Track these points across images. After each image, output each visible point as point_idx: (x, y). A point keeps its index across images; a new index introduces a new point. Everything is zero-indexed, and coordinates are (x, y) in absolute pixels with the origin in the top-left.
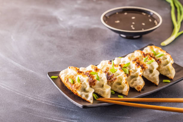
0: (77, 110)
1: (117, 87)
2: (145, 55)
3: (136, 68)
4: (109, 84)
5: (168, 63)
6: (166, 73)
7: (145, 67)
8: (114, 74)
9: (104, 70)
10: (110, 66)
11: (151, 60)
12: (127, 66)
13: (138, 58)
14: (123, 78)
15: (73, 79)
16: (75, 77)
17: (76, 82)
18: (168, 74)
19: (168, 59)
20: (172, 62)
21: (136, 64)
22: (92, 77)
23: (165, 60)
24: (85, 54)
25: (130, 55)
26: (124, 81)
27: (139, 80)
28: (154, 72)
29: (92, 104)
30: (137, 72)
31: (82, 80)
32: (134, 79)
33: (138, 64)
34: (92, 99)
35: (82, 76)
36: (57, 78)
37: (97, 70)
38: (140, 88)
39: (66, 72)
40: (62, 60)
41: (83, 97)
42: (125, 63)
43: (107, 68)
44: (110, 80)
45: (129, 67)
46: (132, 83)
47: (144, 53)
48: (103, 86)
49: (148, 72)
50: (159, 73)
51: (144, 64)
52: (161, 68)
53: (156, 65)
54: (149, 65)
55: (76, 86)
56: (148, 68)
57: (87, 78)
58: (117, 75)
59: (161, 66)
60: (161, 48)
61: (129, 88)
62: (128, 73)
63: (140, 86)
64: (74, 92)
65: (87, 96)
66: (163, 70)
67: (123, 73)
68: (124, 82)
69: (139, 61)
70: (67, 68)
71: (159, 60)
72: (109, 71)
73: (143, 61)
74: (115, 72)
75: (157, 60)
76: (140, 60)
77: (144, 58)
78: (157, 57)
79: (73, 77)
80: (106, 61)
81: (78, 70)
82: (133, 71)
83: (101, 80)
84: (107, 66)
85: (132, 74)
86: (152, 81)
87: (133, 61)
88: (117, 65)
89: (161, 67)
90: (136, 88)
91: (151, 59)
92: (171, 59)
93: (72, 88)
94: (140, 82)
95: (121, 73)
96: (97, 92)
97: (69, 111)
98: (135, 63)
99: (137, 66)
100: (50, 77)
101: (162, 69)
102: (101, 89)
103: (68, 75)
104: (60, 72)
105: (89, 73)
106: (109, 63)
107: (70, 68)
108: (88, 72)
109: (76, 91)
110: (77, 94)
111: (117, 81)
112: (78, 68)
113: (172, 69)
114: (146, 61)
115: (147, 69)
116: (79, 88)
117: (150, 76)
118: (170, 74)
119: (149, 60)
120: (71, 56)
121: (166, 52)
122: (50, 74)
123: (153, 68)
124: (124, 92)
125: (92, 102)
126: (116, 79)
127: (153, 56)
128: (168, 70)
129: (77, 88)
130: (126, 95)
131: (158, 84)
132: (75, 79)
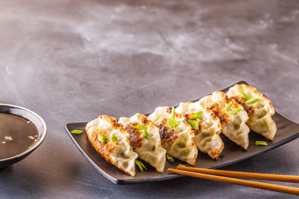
0: (111, 189)
1: (177, 151)
2: (227, 100)
3: (211, 120)
4: (166, 145)
5: (264, 113)
6: (261, 130)
7: (228, 119)
8: (175, 129)
9: (159, 122)
10: (170, 116)
11: (236, 109)
12: (197, 118)
13: (217, 105)
14: (188, 136)
15: (106, 136)
16: (108, 132)
17: (109, 141)
18: (265, 132)
19: (266, 108)
20: (272, 111)
21: (212, 114)
22: (138, 134)
23: (261, 109)
24: (127, 97)
25: (205, 99)
26: (189, 142)
27: (216, 140)
28: (241, 128)
29: (132, 178)
30: (212, 127)
31: (120, 138)
32: (207, 138)
33: (216, 114)
34: (134, 169)
35: (120, 132)
36: (81, 134)
37: (145, 122)
38: (215, 154)
39: (96, 125)
40: (88, 105)
41: (120, 165)
42: (195, 112)
43: (164, 119)
44: (168, 140)
45: (200, 118)
46: (204, 145)
47: (227, 97)
48: (154, 149)
49: (232, 128)
50: (248, 130)
51: (226, 114)
52: (253, 122)
53: (244, 117)
54: (233, 116)
55: (109, 147)
56: (232, 121)
57: (128, 134)
58: (179, 131)
59: (254, 118)
60: (255, 89)
61: (197, 153)
62: (197, 128)
63: (216, 150)
64: (106, 157)
65: (126, 165)
66: (257, 125)
67: (189, 128)
68: (189, 144)
69: (217, 108)
70: (98, 118)
71: (251, 108)
72: (167, 125)
73: (224, 110)
74: (176, 126)
75: (248, 108)
76: (220, 108)
77: (226, 105)
78: (248, 104)
79: (105, 132)
80: (164, 107)
81: (114, 121)
82: (206, 126)
83: (151, 139)
84: (165, 116)
85: (203, 130)
86: (238, 143)
87: (207, 108)
88: (180, 115)
89: (254, 120)
90: (209, 153)
91: (237, 107)
92: (270, 108)
93: (104, 151)
94: (217, 144)
95: (186, 129)
96: (143, 158)
97: (99, 190)
98: (211, 112)
99: (213, 117)
100: (70, 131)
101: (255, 123)
102: (151, 154)
103: (98, 129)
104: (86, 123)
105: (134, 127)
106: (168, 111)
107: (101, 117)
108: (132, 126)
109: (108, 155)
110: (110, 160)
111: (178, 140)
112: (114, 119)
113: (272, 124)
114: (229, 110)
115: (229, 122)
116: (114, 151)
117: (235, 133)
118: (268, 132)
119: (234, 108)
120: (103, 100)
121: (264, 96)
122: (71, 127)
123: (241, 122)
124: (189, 160)
125: (133, 174)
126: (177, 137)
127: (242, 102)
128: (264, 125)
129: (110, 151)
130: (192, 164)
131: (247, 147)
132: (109, 136)
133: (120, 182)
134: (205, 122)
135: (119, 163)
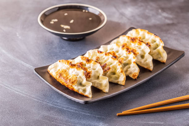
1: (111, 77)
2: (133, 40)
3: (127, 55)
5: (157, 46)
6: (157, 57)
7: (136, 52)
8: (107, 63)
10: (101, 55)
13: (126, 44)
14: (117, 67)
17: (69, 76)
18: (159, 58)
19: (157, 42)
20: (162, 44)
21: (127, 51)
22: (86, 69)
23: (155, 43)
26: (119, 70)
27: (134, 67)
28: (145, 57)
29: (91, 99)
30: (129, 59)
31: (77, 73)
32: (127, 66)
34: (91, 93)
35: (76, 69)
37: (88, 61)
38: (135, 76)
41: (81, 92)
43: (97, 57)
46: (127, 71)
47: (131, 38)
48: (98, 78)
49: (140, 58)
50: (152, 58)
51: (134, 50)
53: (147, 50)
54: (139, 50)
55: (72, 80)
56: (140, 54)
57: (83, 71)
58: (110, 64)
60: (147, 31)
61: (125, 77)
63: (135, 73)
65: (84, 91)
67: (117, 61)
68: (119, 72)
69: (127, 47)
70: (57, 62)
71: (148, 43)
72: (101, 61)
73: (132, 47)
75: (146, 43)
77: (132, 44)
78: (145, 41)
79: (66, 71)
80: (95, 50)
81: (70, 63)
82: (124, 58)
85: (124, 62)
86: (146, 67)
87: (122, 47)
88: (108, 54)
90: (131, 76)
91: (141, 44)
92: (160, 42)
93: (68, 83)
95: (114, 62)
98: (125, 49)
99: (129, 53)
101: (153, 53)
102: (97, 81)
103: (59, 70)
106: (99, 52)
107: (60, 61)
108: (79, 64)
109: (71, 86)
110: (73, 89)
111: (111, 70)
113: (163, 52)
115: (138, 54)
116: (75, 83)
117: (143, 61)
118: (161, 58)
119: (139, 45)
121: (155, 35)
122: (37, 70)
123: (145, 53)
124: (121, 82)
125: (90, 96)
126: (109, 68)
127: (141, 40)
128: (159, 53)
129: (73, 83)
130: (123, 85)
131: (152, 69)
132: (68, 73)
133: (86, 103)
134: (123, 56)
135: (80, 90)
